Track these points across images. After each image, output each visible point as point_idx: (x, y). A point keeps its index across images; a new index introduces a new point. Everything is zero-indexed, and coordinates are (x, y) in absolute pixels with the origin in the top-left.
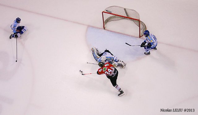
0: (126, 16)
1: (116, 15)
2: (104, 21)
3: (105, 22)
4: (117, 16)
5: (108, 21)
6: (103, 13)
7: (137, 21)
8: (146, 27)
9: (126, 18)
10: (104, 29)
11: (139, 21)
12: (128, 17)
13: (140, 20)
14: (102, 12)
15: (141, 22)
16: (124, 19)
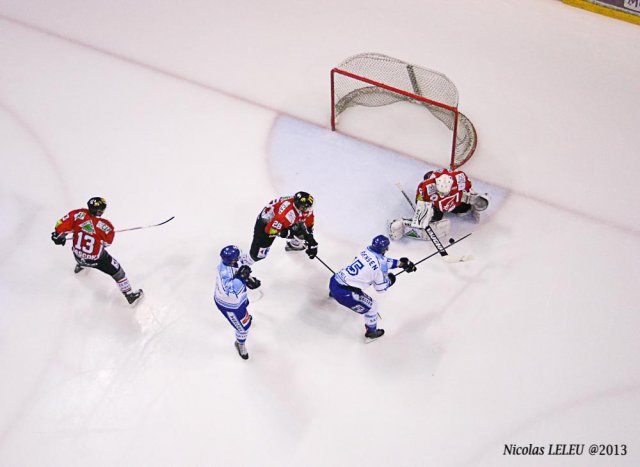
0: (412, 91)
2: (336, 102)
3: (339, 106)
4: (381, 89)
5: (348, 101)
6: (336, 74)
7: (449, 112)
8: (476, 135)
9: (412, 96)
10: (334, 129)
11: (454, 111)
12: (416, 97)
13: (459, 110)
14: (333, 72)
15: (459, 118)
16: (405, 99)
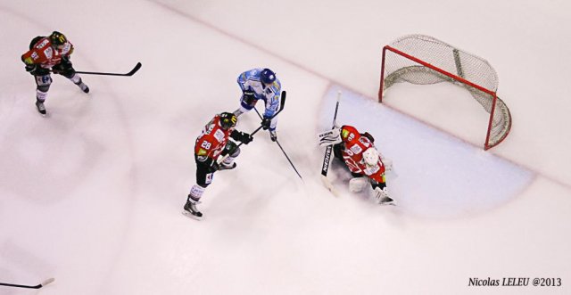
0: (456, 74)
1: (425, 65)
2: (385, 77)
3: (387, 81)
4: (427, 69)
5: (396, 77)
6: (387, 51)
7: (487, 95)
8: (511, 119)
9: (456, 79)
10: (380, 101)
11: (493, 94)
12: (459, 79)
13: (498, 95)
14: (385, 49)
15: (497, 102)
16: (449, 80)
